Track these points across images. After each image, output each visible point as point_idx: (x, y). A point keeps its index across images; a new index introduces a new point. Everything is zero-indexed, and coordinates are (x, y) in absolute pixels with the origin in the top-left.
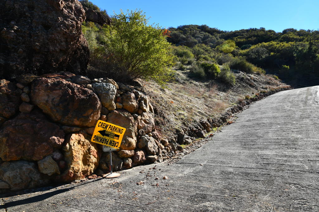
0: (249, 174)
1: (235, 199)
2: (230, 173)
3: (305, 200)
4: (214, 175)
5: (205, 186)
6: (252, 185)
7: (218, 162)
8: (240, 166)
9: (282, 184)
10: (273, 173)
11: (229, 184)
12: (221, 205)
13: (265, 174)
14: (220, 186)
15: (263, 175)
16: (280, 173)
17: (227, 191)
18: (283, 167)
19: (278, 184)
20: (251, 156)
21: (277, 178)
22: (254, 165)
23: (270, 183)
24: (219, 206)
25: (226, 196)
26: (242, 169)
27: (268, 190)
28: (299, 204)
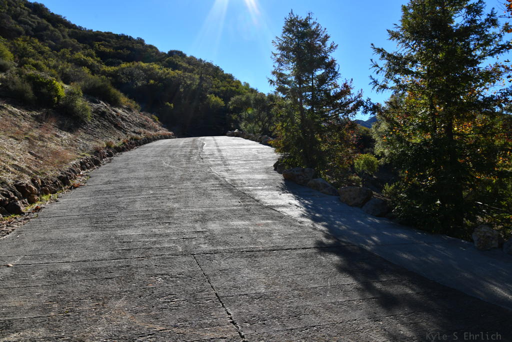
0: (97, 269)
1: (69, 316)
2: (65, 272)
3: (173, 295)
4: (33, 281)
5: (12, 304)
6: (101, 288)
7: (45, 257)
8: (84, 258)
9: (145, 278)
10: (134, 263)
11: (60, 293)
12: (42, 332)
13: (123, 267)
14: (43, 300)
15: (119, 268)
16: (145, 262)
17: (55, 306)
18: (150, 252)
19: (140, 278)
20: (104, 241)
21: (139, 270)
22: (106, 255)
23: (128, 279)
24: (37, 335)
25: (52, 314)
26: (87, 264)
27: (125, 290)
28: (164, 302)
